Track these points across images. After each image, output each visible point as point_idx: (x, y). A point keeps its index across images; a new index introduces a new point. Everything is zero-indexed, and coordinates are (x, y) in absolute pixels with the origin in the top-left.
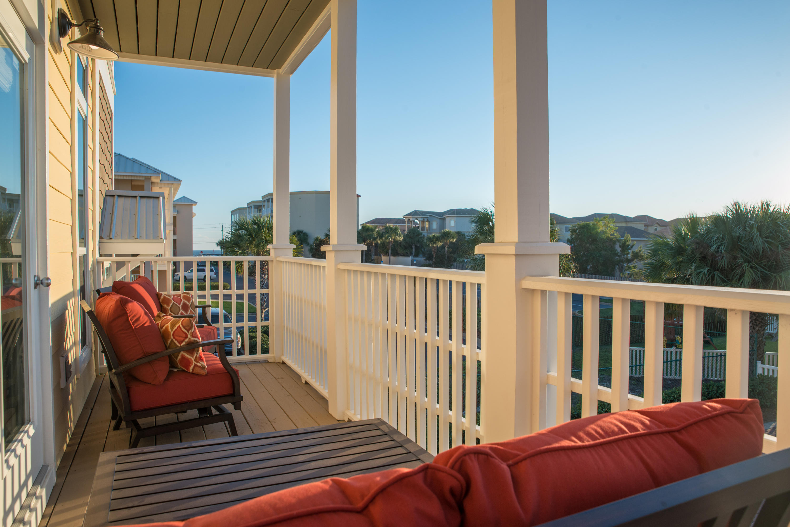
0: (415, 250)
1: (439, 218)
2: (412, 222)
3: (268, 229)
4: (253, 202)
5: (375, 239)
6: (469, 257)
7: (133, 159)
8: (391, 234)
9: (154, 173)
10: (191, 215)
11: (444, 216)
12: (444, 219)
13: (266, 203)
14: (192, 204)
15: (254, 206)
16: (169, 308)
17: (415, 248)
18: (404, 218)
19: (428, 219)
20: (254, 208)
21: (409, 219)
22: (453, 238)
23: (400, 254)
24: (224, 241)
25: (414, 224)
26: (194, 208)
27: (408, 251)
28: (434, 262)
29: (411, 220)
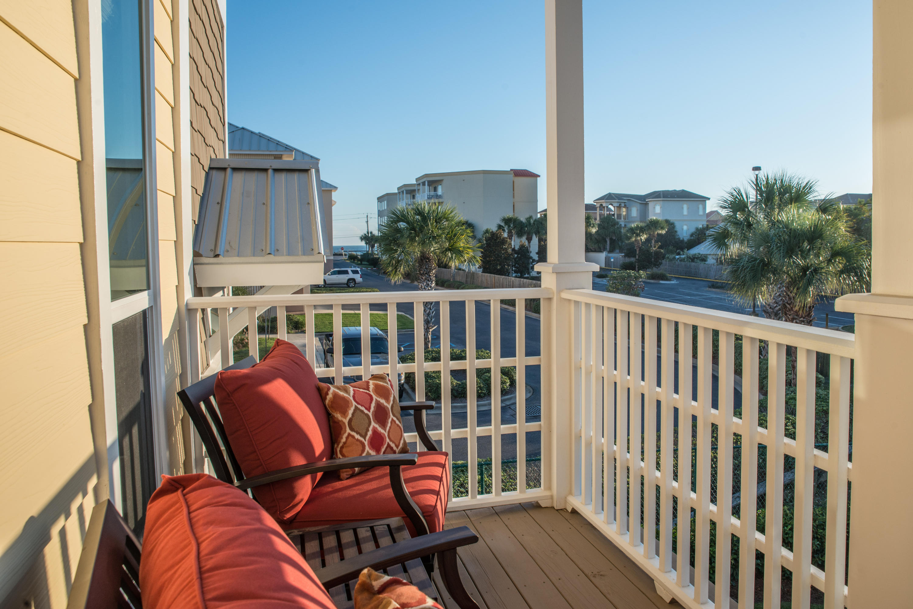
0: (610, 244)
1: (640, 203)
2: (605, 208)
3: (436, 221)
4: (405, 186)
6: (681, 253)
7: (259, 133)
9: (285, 151)
11: (647, 200)
12: (646, 204)
13: (421, 187)
14: (331, 189)
15: (406, 191)
16: (346, 421)
17: (610, 242)
18: (595, 204)
19: (626, 204)
20: (407, 193)
21: (601, 205)
22: (662, 228)
23: (590, 249)
24: (370, 234)
25: (607, 211)
26: (334, 194)
27: (601, 246)
28: (638, 260)
29: (604, 206)
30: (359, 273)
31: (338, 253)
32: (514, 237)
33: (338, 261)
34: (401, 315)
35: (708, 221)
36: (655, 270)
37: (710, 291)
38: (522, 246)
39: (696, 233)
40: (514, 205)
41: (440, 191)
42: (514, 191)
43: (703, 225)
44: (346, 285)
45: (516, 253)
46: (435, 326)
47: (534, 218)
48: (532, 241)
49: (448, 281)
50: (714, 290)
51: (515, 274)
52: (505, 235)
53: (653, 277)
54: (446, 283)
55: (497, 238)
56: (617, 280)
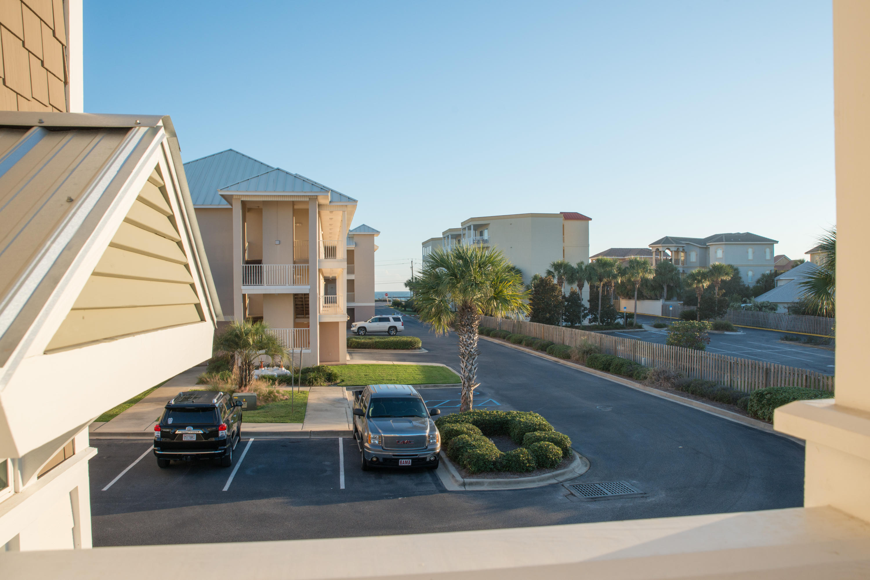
0: (668, 291)
1: (700, 247)
2: (662, 253)
3: (479, 266)
4: (450, 230)
5: (615, 277)
6: (748, 301)
7: (296, 175)
8: (637, 270)
9: (321, 191)
10: (372, 249)
11: (707, 244)
12: (707, 248)
13: (467, 231)
14: (373, 233)
15: (452, 235)
17: (667, 288)
18: (651, 248)
19: (684, 248)
20: (452, 238)
21: (658, 249)
22: (727, 274)
23: (646, 297)
24: (414, 280)
25: (664, 256)
26: (376, 238)
27: (658, 293)
28: (700, 308)
29: (660, 250)
30: (400, 321)
31: (383, 299)
32: (565, 284)
33: (382, 307)
34: (443, 367)
35: (775, 266)
36: (719, 320)
37: (782, 344)
38: (573, 293)
39: (763, 279)
40: (564, 250)
41: (486, 236)
42: (563, 235)
43: (771, 271)
44: (387, 333)
45: (566, 301)
46: (477, 383)
47: (586, 263)
48: (583, 288)
49: (494, 330)
50: (787, 342)
51: (566, 323)
52: (555, 281)
53: (717, 327)
54: (492, 333)
55: (546, 284)
56: (679, 331)
